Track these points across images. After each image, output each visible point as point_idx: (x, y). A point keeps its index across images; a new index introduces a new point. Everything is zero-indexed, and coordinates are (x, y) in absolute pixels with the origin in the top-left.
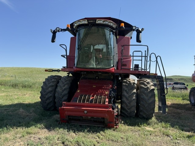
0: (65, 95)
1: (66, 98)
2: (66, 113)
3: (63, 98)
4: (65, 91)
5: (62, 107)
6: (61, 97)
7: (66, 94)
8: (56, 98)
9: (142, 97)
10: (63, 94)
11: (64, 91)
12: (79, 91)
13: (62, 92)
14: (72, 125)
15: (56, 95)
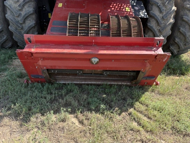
0: (27, 17)
1: (31, 22)
2: (40, 63)
3: (24, 22)
4: (26, 7)
5: (25, 50)
6: (20, 19)
7: (31, 14)
8: (11, 24)
9: (186, 20)
10: (23, 13)
11: (24, 6)
12: (60, 5)
13: (21, 10)
14: (61, 87)
15: (8, 16)
